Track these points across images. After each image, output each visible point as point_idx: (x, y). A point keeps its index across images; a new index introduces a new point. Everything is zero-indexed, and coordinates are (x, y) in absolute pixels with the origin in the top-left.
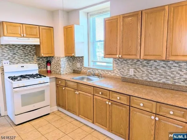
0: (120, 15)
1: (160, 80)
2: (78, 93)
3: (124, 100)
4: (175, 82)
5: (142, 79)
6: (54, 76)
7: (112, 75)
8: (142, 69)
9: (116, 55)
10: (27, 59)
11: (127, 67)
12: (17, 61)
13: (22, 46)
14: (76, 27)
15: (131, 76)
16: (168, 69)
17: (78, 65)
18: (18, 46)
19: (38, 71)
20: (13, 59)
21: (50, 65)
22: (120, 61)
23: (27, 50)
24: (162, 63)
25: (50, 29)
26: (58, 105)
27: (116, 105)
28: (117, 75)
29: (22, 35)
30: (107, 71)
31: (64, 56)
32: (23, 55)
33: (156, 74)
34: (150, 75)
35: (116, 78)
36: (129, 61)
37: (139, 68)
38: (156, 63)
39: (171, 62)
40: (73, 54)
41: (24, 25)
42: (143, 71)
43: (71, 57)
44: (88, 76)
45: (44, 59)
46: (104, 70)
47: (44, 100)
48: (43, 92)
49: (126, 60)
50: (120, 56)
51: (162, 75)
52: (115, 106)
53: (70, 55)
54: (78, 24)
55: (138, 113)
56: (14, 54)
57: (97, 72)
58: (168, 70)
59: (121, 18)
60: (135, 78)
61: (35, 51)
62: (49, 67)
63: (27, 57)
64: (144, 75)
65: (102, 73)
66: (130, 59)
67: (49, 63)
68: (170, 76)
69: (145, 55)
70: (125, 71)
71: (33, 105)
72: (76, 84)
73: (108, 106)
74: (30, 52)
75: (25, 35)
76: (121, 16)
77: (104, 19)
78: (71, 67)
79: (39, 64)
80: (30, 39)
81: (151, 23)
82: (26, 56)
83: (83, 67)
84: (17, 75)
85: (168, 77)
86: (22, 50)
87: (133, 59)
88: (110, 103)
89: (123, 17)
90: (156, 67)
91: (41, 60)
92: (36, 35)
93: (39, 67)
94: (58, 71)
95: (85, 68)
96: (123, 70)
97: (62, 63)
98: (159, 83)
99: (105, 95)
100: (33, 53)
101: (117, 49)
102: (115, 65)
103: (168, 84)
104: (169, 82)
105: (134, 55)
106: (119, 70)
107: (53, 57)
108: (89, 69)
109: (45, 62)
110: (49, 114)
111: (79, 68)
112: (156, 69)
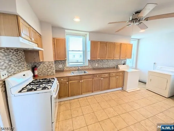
4: (110, 66)
7: (87, 68)
8: (100, 63)
10: (21, 66)
11: (95, 64)
12: (13, 70)
16: (108, 62)
18: (12, 51)
20: (10, 67)
23: (19, 55)
27: (105, 78)
28: (90, 68)
36: (95, 61)
40: (66, 59)
41: (31, 27)
53: (62, 59)
55: (112, 78)
56: (10, 61)
60: (98, 67)
61: (24, 57)
64: (101, 66)
73: (102, 80)
74: (21, 58)
80: (35, 44)
82: (19, 63)
92: (36, 41)
95: (68, 67)
98: (106, 67)
102: (89, 63)
106: (91, 65)
111: (62, 68)
112: (105, 63)
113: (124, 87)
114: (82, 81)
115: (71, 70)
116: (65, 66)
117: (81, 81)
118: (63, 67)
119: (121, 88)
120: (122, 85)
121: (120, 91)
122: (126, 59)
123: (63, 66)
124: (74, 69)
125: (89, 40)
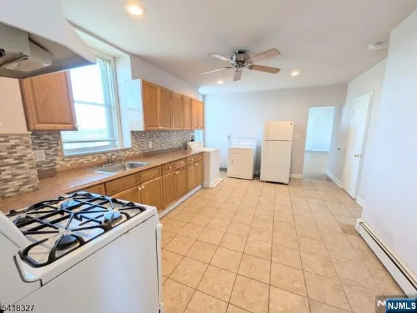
1: (167, 147)
5: (157, 150)
11: (146, 141)
15: (150, 149)
17: (38, 156)
22: (138, 134)
33: (165, 143)
34: (162, 144)
36: (147, 134)
37: (155, 140)
42: (158, 142)
49: (144, 134)
60: (153, 150)
64: (158, 146)
69: (174, 127)
70: (144, 145)
76: (160, 88)
83: (58, 159)
102: (134, 141)
105: (169, 126)
106: (139, 145)
111: (43, 162)
112: (165, 138)
113: (205, 183)
114: (143, 187)
115: (82, 164)
116: (56, 155)
117: (140, 189)
118: (50, 159)
119: (200, 187)
120: (201, 180)
121: (202, 191)
122: (192, 131)
123: (46, 154)
124: (95, 160)
125: (134, 77)
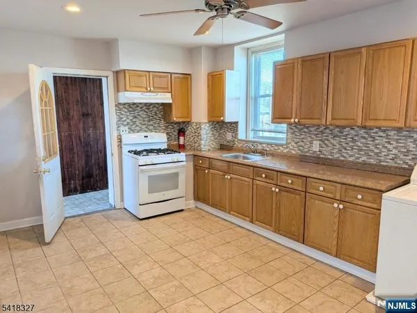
0: (298, 58)
1: (358, 158)
2: (229, 177)
3: (298, 185)
4: (380, 161)
5: (331, 157)
6: (191, 153)
7: (285, 151)
8: (332, 141)
9: (291, 119)
10: (152, 125)
11: (309, 139)
12: (138, 128)
13: (145, 104)
14: (228, 73)
15: (316, 152)
16: (371, 141)
17: (229, 136)
18: (141, 106)
19: (166, 144)
20: (134, 124)
21: (184, 135)
22: (298, 128)
23: (151, 111)
24: (362, 132)
25: (187, 77)
26: (197, 198)
27: (287, 191)
28: (293, 152)
29: (149, 89)
30: (277, 145)
31: (207, 121)
32: (146, 120)
33: (353, 149)
34: (344, 151)
35: (290, 157)
36: (312, 129)
37: (328, 140)
38: (352, 132)
39: (375, 130)
40: (222, 118)
41: (151, 73)
42: (334, 145)
43: (218, 122)
44: (245, 153)
45: (175, 126)
46: (271, 144)
47: (177, 187)
48: (176, 175)
49: (307, 128)
50: (297, 120)
51: (361, 150)
52: (285, 193)
53: (217, 119)
54: (232, 69)
55: (316, 201)
56: (135, 117)
57: (260, 147)
58: (371, 143)
59: (300, 62)
60: (321, 156)
61: (162, 113)
62: (182, 139)
63: (151, 123)
64: (335, 151)
65: (268, 149)
66: (314, 126)
67: (181, 132)
68: (372, 151)
69: (333, 119)
70: (306, 144)
71: (162, 193)
72: (225, 164)
73: (274, 194)
74: (156, 114)
75: (152, 89)
76: (300, 60)
77: (274, 63)
78: (216, 139)
79: (167, 134)
80: (159, 94)
81: (342, 73)
82: (150, 121)
83: (236, 140)
84: (139, 149)
85: (371, 154)
86: (145, 111)
87: (319, 126)
88: (277, 190)
89: (303, 61)
90: (352, 138)
91: (171, 127)
92: (167, 88)
93: (168, 138)
94: (197, 145)
95: (240, 140)
96: (303, 144)
97: (203, 132)
98: (358, 163)
99: (270, 179)
100: (160, 116)
101: (292, 109)
102: (290, 135)
103: (370, 164)
104: (372, 161)
105: (318, 119)
106: (296, 143)
107: (189, 122)
108: (247, 142)
109: (177, 131)
110: (182, 210)
111: (231, 141)
112: (354, 141)
117: (226, 177)
118: (233, 139)
123: (232, 136)
